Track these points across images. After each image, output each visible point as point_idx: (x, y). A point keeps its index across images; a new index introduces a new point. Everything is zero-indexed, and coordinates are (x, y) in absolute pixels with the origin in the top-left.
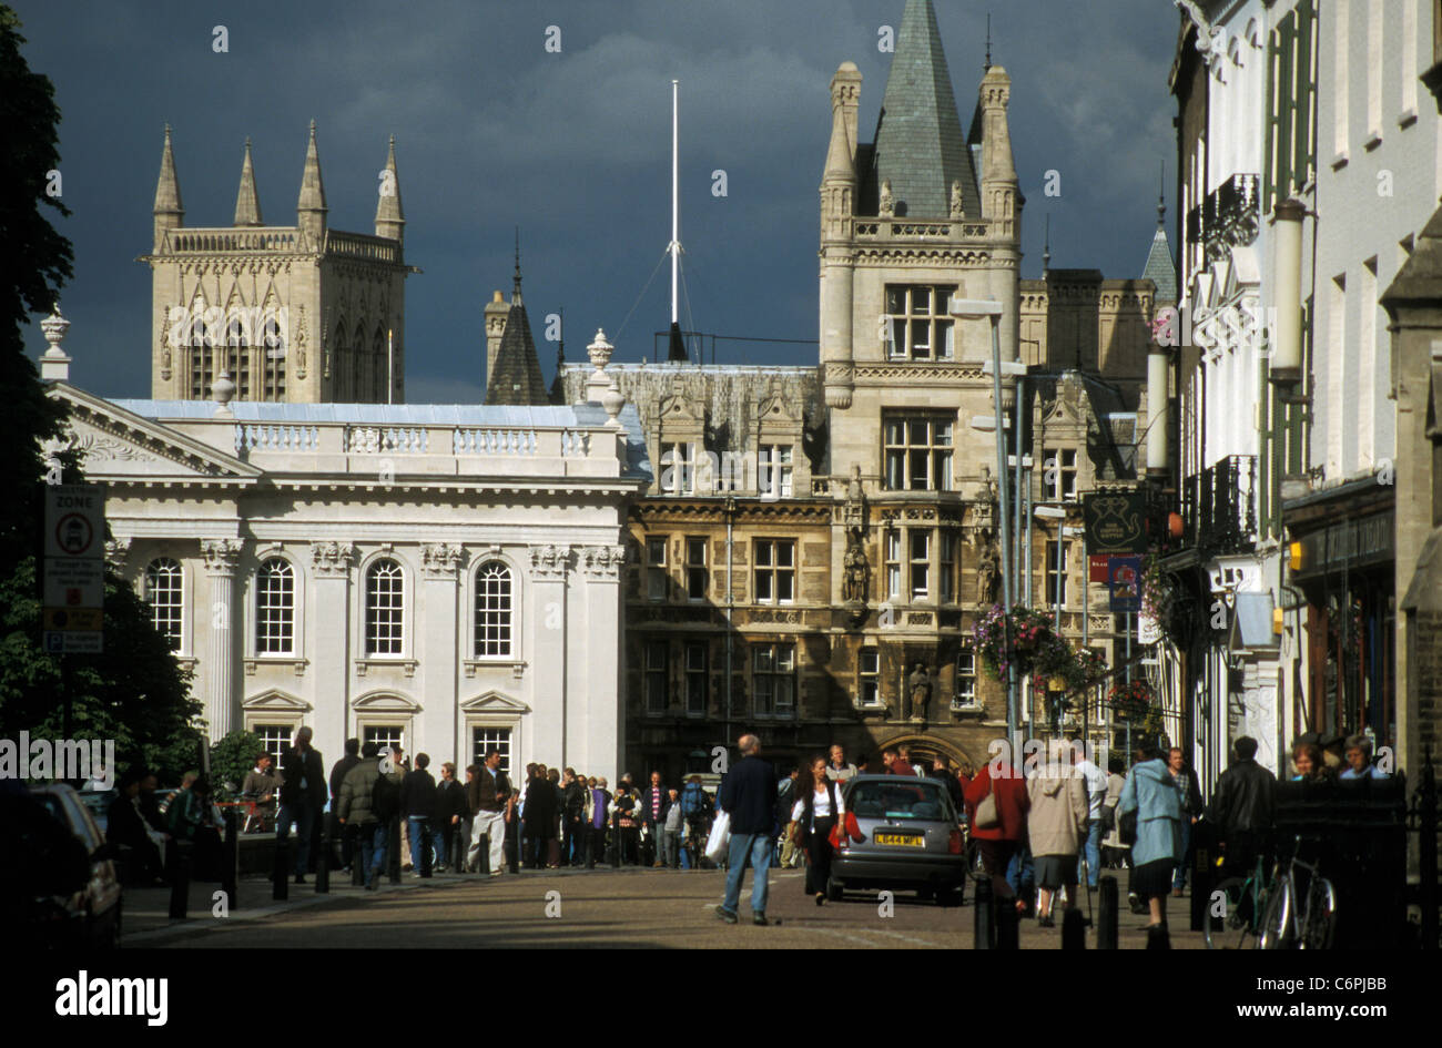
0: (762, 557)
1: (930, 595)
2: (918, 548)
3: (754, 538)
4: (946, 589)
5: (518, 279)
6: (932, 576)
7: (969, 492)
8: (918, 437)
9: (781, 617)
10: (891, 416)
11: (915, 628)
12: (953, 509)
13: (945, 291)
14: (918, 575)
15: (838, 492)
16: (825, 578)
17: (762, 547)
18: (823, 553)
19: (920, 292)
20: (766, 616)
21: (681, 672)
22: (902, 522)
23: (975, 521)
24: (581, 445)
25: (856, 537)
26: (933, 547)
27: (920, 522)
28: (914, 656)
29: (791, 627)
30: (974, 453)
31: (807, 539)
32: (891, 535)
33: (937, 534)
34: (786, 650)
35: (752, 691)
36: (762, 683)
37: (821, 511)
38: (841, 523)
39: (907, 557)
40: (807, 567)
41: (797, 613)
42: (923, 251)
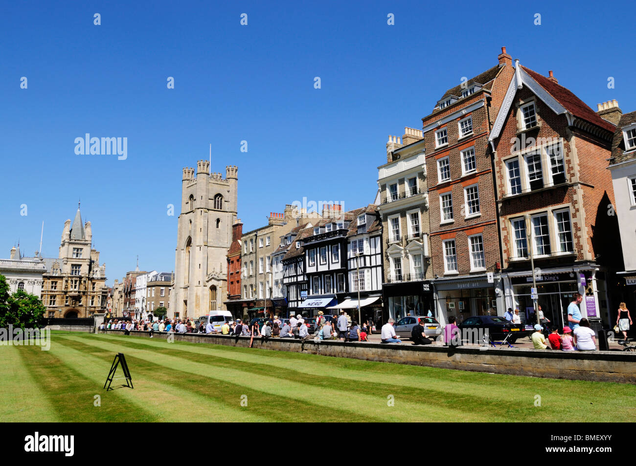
0: (52, 284)
1: (77, 289)
2: (76, 283)
3: (51, 281)
4: (79, 288)
5: (19, 245)
6: (77, 287)
7: (83, 275)
8: (76, 268)
9: (55, 292)
10: (72, 265)
11: (74, 293)
12: (81, 278)
13: (81, 249)
14: (75, 287)
15: (63, 275)
16: (62, 287)
17: (52, 283)
18: (62, 284)
19: (78, 249)
20: (53, 291)
23: (83, 279)
25: (67, 281)
26: (78, 283)
27: (76, 279)
28: (73, 298)
29: (56, 293)
30: (84, 270)
31: (59, 281)
32: (72, 281)
33: (78, 281)
34: (55, 296)
35: (49, 302)
36: (51, 301)
37: (61, 278)
38: (64, 279)
39: (74, 284)
40: (58, 285)
41: (57, 291)
42: (78, 244)
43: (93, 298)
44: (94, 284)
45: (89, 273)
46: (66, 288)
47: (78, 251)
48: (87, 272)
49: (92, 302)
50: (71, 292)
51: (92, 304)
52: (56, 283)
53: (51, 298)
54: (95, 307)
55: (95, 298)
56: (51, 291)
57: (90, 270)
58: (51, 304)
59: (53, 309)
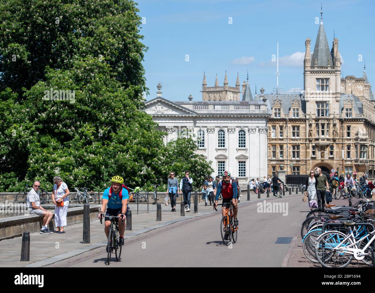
0: (294, 129)
2: (323, 128)
3: (292, 126)
4: (328, 135)
5: (248, 79)
6: (325, 133)
7: (332, 116)
8: (323, 106)
9: (297, 140)
10: (317, 103)
11: (323, 142)
12: (329, 120)
13: (327, 79)
15: (308, 117)
16: (305, 133)
17: (294, 128)
18: (305, 128)
19: (322, 80)
20: (294, 140)
21: (278, 150)
22: (320, 122)
23: (333, 122)
24: (258, 107)
25: (311, 125)
26: (325, 127)
27: (323, 122)
29: (299, 142)
31: (302, 126)
32: (317, 125)
33: (326, 125)
34: (298, 146)
35: (292, 154)
36: (294, 152)
37: (304, 120)
38: (308, 122)
39: (321, 129)
40: (302, 131)
41: (300, 139)
42: (323, 72)
43: (349, 148)
44: (348, 128)
45: (341, 113)
47: (323, 82)
49: (348, 154)
50: (318, 139)
51: (349, 157)
52: (298, 127)
53: (294, 148)
54: (352, 162)
55: (351, 148)
56: (292, 139)
57: (342, 109)
58: (294, 156)
59: (297, 163)
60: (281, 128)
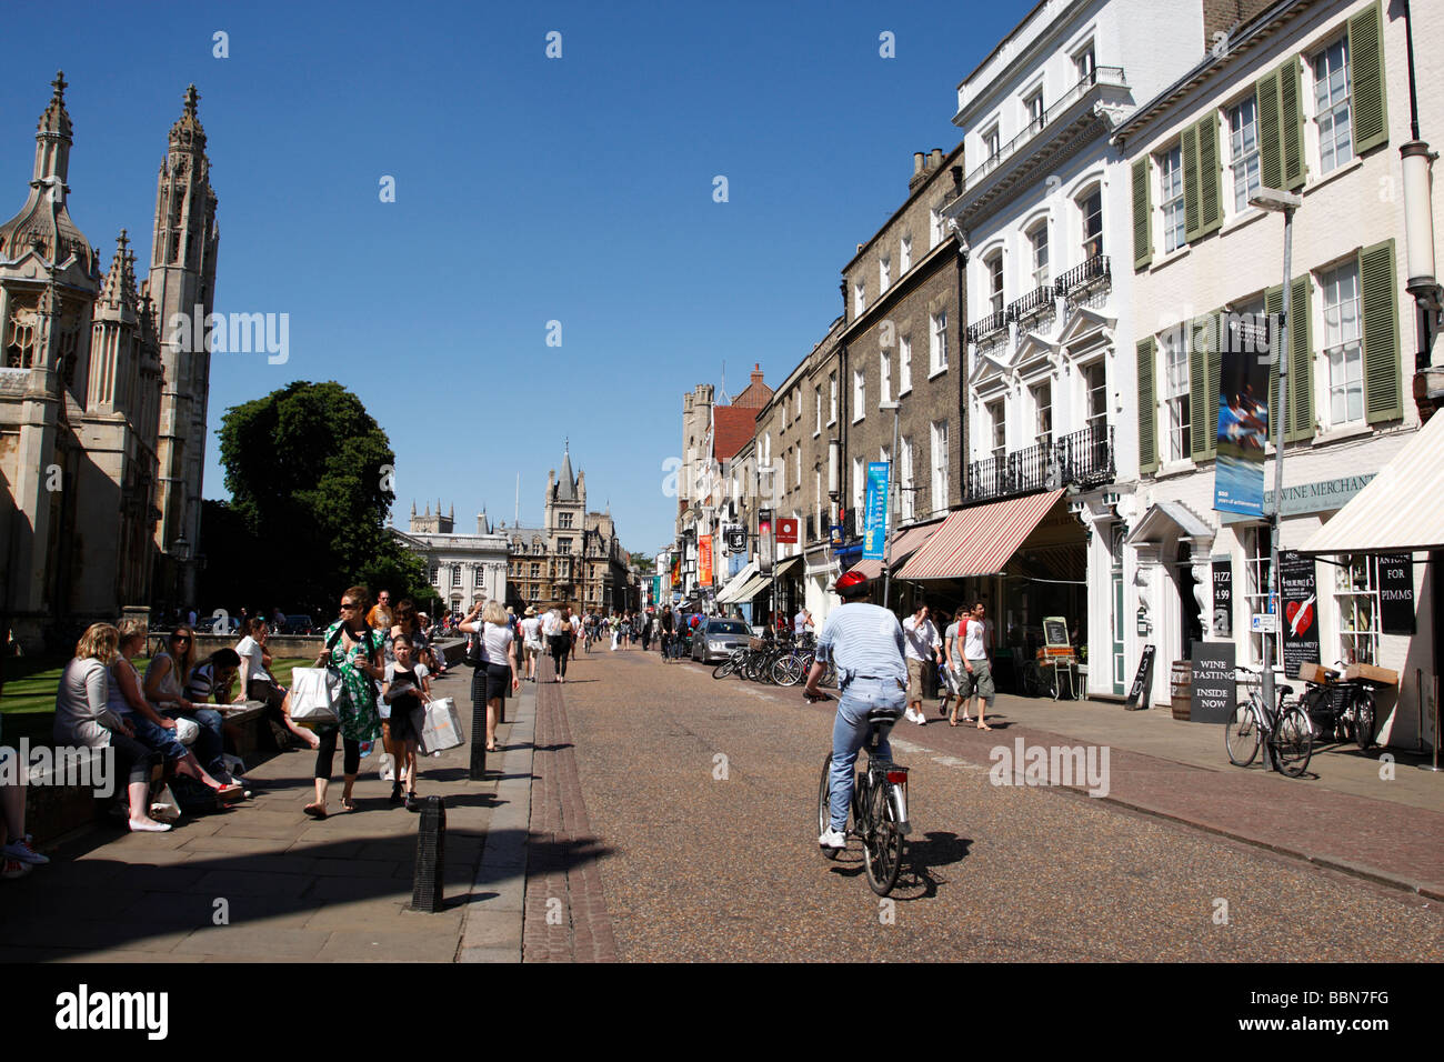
0: (533, 567)
1: (567, 575)
2: (565, 566)
3: (531, 564)
4: (571, 573)
5: (484, 510)
6: (568, 571)
7: (575, 555)
8: (565, 543)
9: (537, 579)
10: (560, 539)
11: (564, 582)
12: (572, 558)
13: (571, 515)
14: (564, 572)
15: (548, 554)
16: (546, 571)
17: (533, 565)
18: (546, 566)
19: (566, 514)
20: (534, 579)
22: (562, 560)
23: (577, 560)
25: (553, 564)
26: (567, 567)
27: (565, 560)
28: (563, 587)
29: (539, 581)
30: (577, 546)
31: (542, 563)
32: (560, 563)
33: (569, 563)
34: (537, 585)
36: (532, 593)
37: (545, 558)
38: (549, 561)
39: (563, 568)
40: (541, 568)
41: (540, 578)
42: (567, 506)
43: (591, 589)
44: (592, 567)
45: (585, 550)
46: (553, 573)
47: (565, 517)
48: (581, 550)
49: (591, 595)
50: (559, 579)
51: (591, 598)
52: (538, 566)
53: (532, 588)
54: (595, 603)
55: (595, 590)
56: (532, 578)
57: (585, 546)
60: (519, 565)
